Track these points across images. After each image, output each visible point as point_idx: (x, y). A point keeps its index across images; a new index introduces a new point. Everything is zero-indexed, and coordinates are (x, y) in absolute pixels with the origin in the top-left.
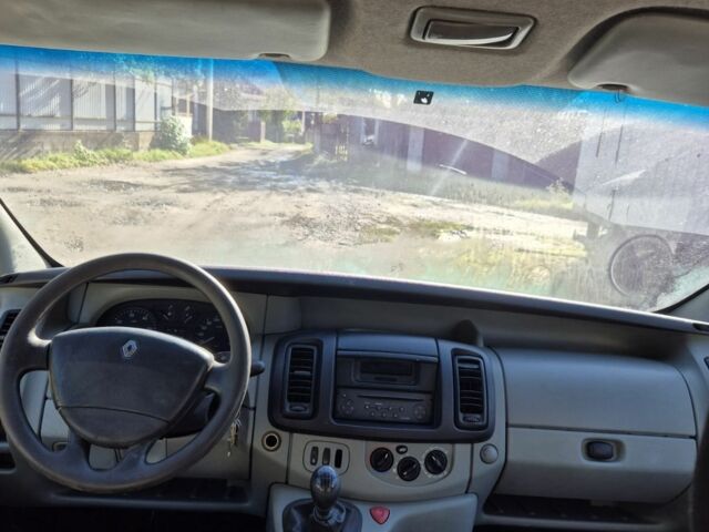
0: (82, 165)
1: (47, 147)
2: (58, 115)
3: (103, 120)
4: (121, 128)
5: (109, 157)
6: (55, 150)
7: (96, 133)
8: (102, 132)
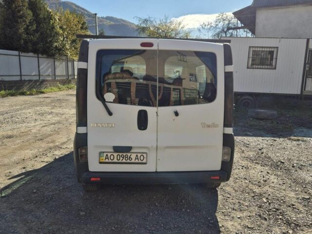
0: (61, 91)
1: (48, 85)
2: (51, 75)
3: (64, 75)
4: (70, 78)
5: (68, 88)
6: (51, 86)
7: (63, 80)
8: (64, 80)
